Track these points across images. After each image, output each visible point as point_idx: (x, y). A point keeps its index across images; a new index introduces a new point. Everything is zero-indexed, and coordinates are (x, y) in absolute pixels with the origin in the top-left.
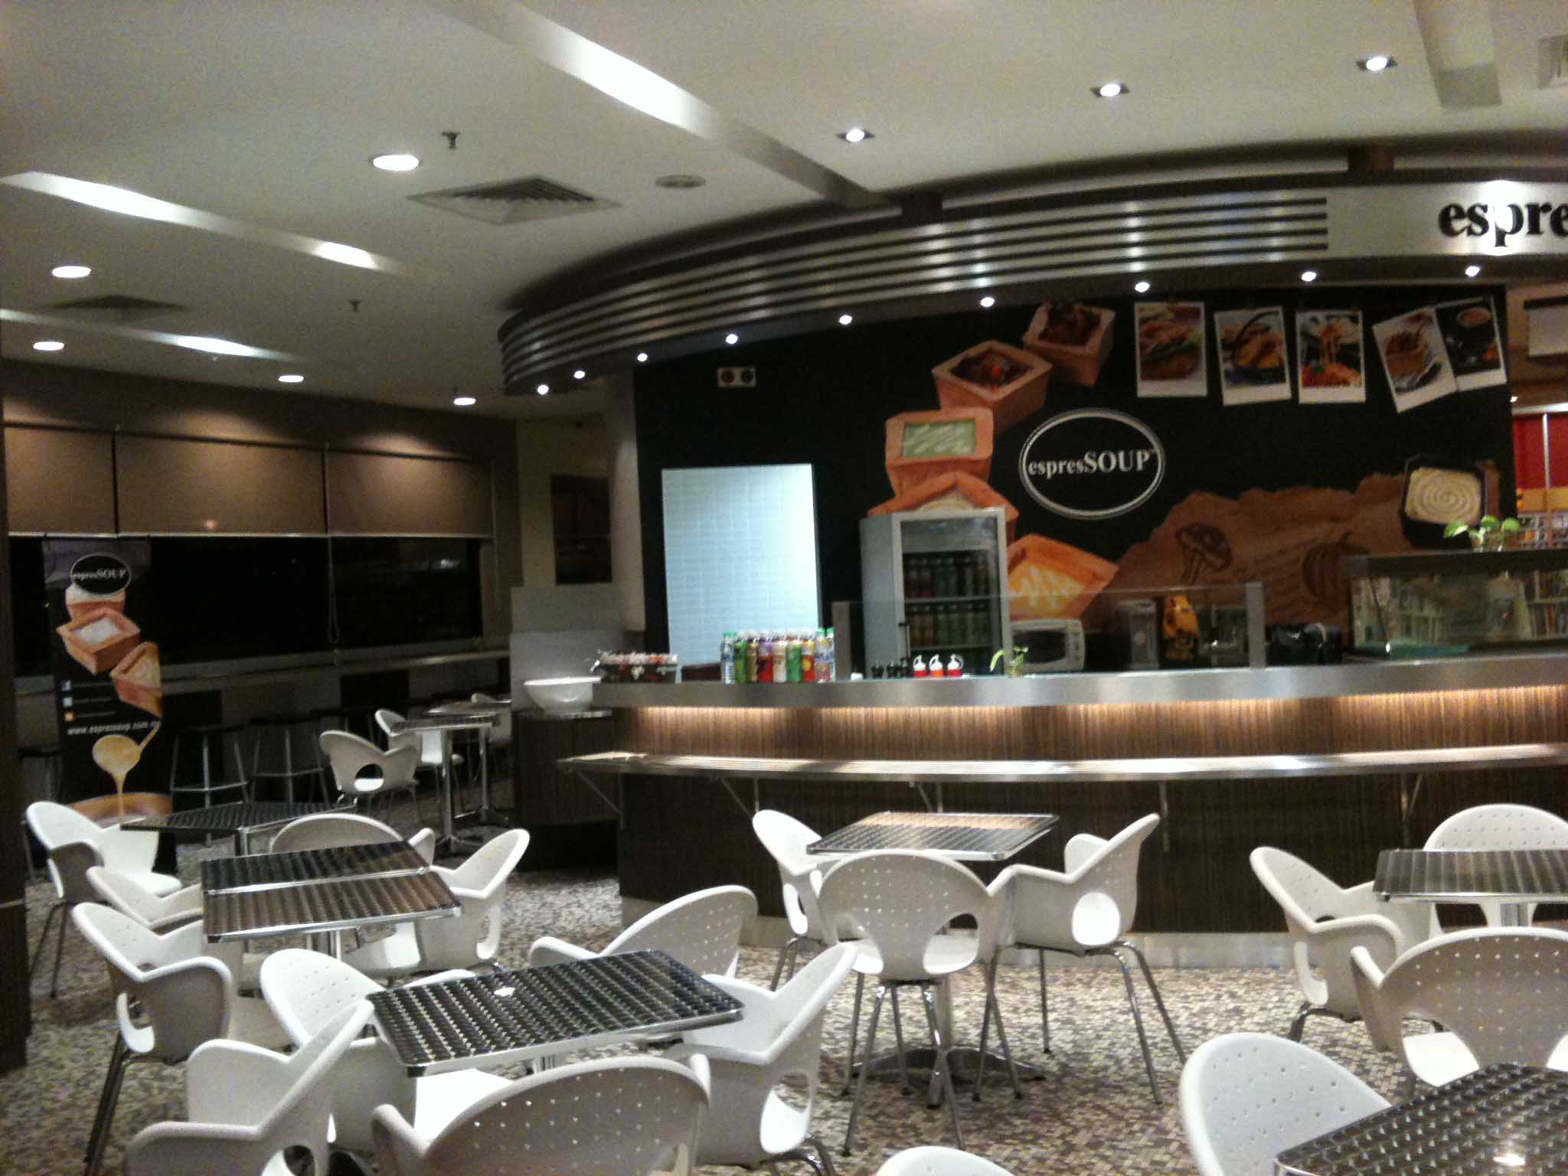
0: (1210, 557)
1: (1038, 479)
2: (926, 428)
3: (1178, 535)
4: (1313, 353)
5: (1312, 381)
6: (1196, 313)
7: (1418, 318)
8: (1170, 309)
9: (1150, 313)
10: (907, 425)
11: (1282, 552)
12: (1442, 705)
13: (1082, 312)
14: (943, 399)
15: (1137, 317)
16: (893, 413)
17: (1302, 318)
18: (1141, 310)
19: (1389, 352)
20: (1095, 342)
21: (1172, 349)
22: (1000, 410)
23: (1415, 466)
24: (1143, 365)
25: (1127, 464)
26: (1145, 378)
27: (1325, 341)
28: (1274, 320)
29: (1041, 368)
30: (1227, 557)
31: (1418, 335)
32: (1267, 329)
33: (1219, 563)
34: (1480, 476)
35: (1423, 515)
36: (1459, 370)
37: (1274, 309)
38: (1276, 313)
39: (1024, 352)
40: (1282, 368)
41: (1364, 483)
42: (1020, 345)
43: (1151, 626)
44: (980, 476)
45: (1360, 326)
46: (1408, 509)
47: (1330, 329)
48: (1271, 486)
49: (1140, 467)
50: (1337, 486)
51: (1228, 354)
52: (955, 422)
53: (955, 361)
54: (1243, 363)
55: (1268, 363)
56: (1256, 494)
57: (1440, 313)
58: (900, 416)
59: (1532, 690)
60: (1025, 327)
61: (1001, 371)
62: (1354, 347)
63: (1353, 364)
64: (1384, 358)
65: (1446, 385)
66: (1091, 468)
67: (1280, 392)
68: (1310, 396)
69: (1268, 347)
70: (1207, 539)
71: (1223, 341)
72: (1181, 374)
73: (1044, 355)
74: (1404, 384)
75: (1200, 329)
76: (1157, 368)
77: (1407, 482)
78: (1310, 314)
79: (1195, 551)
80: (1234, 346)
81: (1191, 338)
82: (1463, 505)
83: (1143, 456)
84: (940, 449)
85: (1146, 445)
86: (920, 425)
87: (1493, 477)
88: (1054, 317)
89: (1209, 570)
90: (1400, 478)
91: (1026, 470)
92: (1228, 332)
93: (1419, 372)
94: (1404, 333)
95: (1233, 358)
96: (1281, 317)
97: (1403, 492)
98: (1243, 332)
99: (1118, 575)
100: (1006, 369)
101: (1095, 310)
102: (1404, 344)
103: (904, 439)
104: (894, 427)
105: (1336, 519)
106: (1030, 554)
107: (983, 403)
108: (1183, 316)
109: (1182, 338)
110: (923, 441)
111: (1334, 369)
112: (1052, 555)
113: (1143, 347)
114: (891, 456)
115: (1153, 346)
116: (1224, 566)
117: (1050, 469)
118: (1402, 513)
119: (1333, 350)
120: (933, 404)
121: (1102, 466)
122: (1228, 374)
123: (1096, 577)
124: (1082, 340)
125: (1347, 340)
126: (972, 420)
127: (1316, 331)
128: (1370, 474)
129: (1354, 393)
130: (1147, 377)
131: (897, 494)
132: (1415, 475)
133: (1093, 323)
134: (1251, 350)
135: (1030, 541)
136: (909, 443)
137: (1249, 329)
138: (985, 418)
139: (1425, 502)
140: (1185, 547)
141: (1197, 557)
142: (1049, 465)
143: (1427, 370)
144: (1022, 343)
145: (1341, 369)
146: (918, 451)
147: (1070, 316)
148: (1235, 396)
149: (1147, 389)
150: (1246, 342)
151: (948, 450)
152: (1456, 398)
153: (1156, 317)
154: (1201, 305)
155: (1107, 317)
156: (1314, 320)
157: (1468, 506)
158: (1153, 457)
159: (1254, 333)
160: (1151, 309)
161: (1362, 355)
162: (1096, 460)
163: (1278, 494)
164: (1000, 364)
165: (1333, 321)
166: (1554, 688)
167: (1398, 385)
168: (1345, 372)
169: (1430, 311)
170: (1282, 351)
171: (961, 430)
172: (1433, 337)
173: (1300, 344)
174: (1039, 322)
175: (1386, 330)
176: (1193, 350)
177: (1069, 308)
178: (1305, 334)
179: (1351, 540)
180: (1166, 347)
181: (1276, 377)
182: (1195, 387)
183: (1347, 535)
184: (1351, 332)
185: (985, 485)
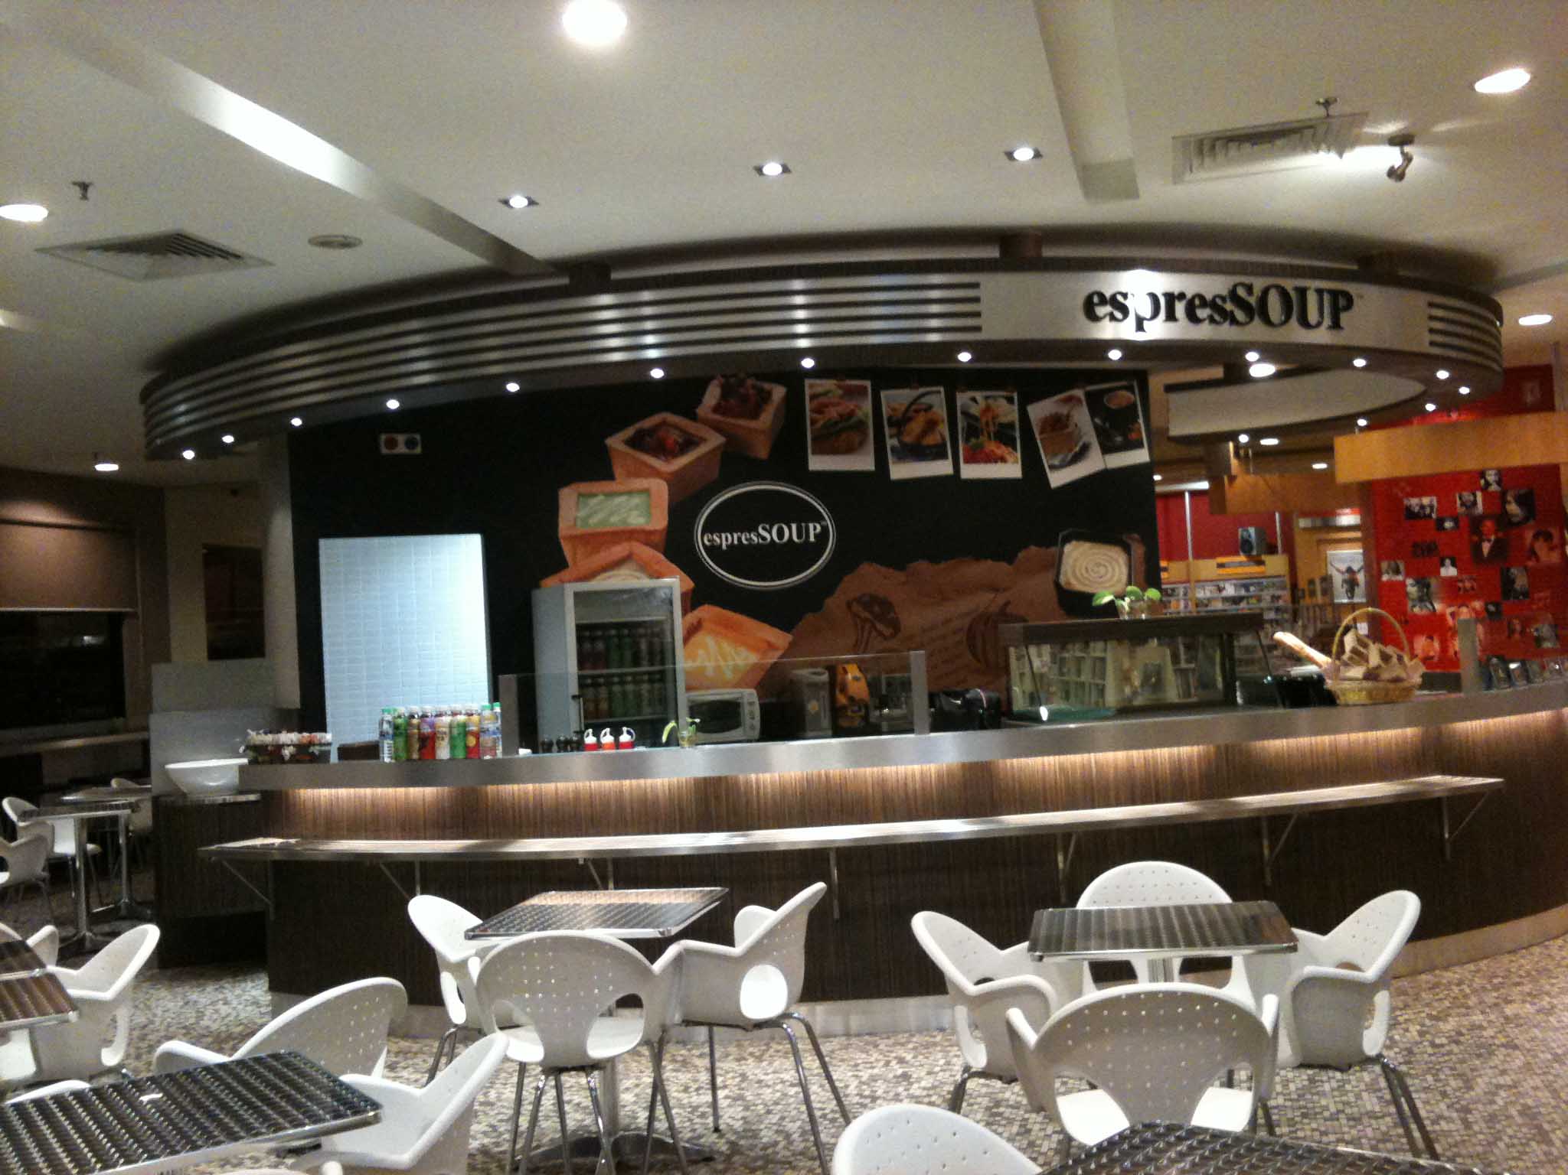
0: (880, 627)
1: (713, 550)
2: (601, 497)
3: (849, 605)
4: (973, 431)
5: (971, 459)
6: (862, 391)
7: (1070, 399)
8: (839, 387)
9: (820, 390)
10: (580, 495)
11: (947, 621)
12: (1093, 765)
13: (754, 387)
14: (618, 471)
15: (808, 392)
16: (566, 484)
17: (962, 398)
18: (811, 386)
19: (1041, 433)
20: (766, 418)
21: (840, 425)
22: (675, 481)
23: (1067, 540)
24: (814, 440)
25: (799, 536)
26: (814, 453)
27: (984, 420)
28: (937, 399)
29: (715, 440)
30: (895, 626)
31: (1068, 416)
32: (930, 407)
33: (887, 631)
34: (1127, 549)
35: (1078, 586)
36: (1107, 449)
37: (934, 389)
38: (939, 392)
39: (699, 425)
40: (944, 445)
41: (1020, 555)
42: (693, 416)
43: (824, 694)
44: (655, 547)
45: (1016, 407)
46: (1062, 580)
47: (988, 409)
48: (934, 559)
49: (812, 539)
50: (997, 557)
51: (894, 431)
52: (630, 493)
53: (630, 432)
54: (908, 439)
55: (930, 440)
56: (922, 565)
57: (1088, 395)
58: (574, 486)
59: (1175, 750)
60: (699, 401)
61: (676, 442)
62: (1011, 425)
63: (1010, 442)
64: (1037, 436)
65: (1094, 463)
66: (764, 539)
67: (942, 468)
68: (971, 472)
69: (932, 425)
70: (876, 609)
71: (890, 419)
72: (849, 450)
73: (718, 428)
74: (1056, 462)
75: (867, 406)
76: (828, 443)
77: (1061, 553)
78: (970, 394)
79: (866, 620)
80: (899, 423)
81: (859, 414)
82: (1113, 576)
83: (815, 528)
84: (614, 519)
85: (818, 518)
86: (595, 495)
87: (1138, 550)
88: (726, 392)
89: (879, 638)
90: (1053, 550)
91: (702, 540)
92: (894, 410)
93: (1071, 450)
94: (1056, 414)
95: (898, 435)
96: (943, 395)
97: (1056, 564)
98: (907, 409)
99: (792, 645)
100: (680, 440)
101: (766, 386)
102: (1057, 424)
103: (578, 509)
104: (567, 497)
105: (996, 589)
106: (705, 625)
107: (656, 473)
108: (850, 393)
109: (851, 414)
110: (596, 512)
111: (992, 446)
112: (728, 626)
113: (813, 422)
114: (564, 526)
115: (821, 423)
116: (893, 636)
117: (725, 540)
118: (1057, 585)
119: (992, 429)
120: (610, 476)
121: (775, 538)
122: (893, 449)
123: (771, 646)
124: (755, 415)
125: (1004, 420)
126: (646, 491)
127: (975, 410)
128: (1026, 547)
129: (1011, 469)
130: (820, 451)
131: (570, 563)
132: (1068, 548)
133: (766, 397)
134: (916, 427)
135: (706, 612)
136: (582, 514)
137: (914, 407)
138: (660, 488)
139: (1078, 574)
140: (856, 615)
141: (867, 626)
142: (723, 536)
143: (1077, 449)
144: (695, 414)
145: (998, 448)
146: (593, 521)
147: (742, 390)
148: (899, 471)
149: (817, 463)
150: (910, 419)
151: (624, 521)
152: (1105, 475)
153: (826, 394)
154: (868, 384)
155: (779, 392)
156: (974, 400)
157: (1115, 579)
158: (825, 529)
159: (917, 411)
160: (821, 385)
161: (1017, 434)
162: (770, 532)
163: (942, 565)
164: (674, 436)
165: (990, 401)
166: (1195, 749)
167: (1051, 462)
168: (1002, 450)
169: (1079, 393)
170: (944, 429)
171: (636, 500)
172: (1083, 419)
173: (961, 423)
174: (712, 395)
175: (1039, 411)
176: (861, 425)
177: (742, 383)
178: (965, 414)
179: (1009, 610)
180: (836, 423)
181: (938, 453)
182: (863, 462)
183: (1007, 604)
184: (1008, 412)
185: (662, 557)
